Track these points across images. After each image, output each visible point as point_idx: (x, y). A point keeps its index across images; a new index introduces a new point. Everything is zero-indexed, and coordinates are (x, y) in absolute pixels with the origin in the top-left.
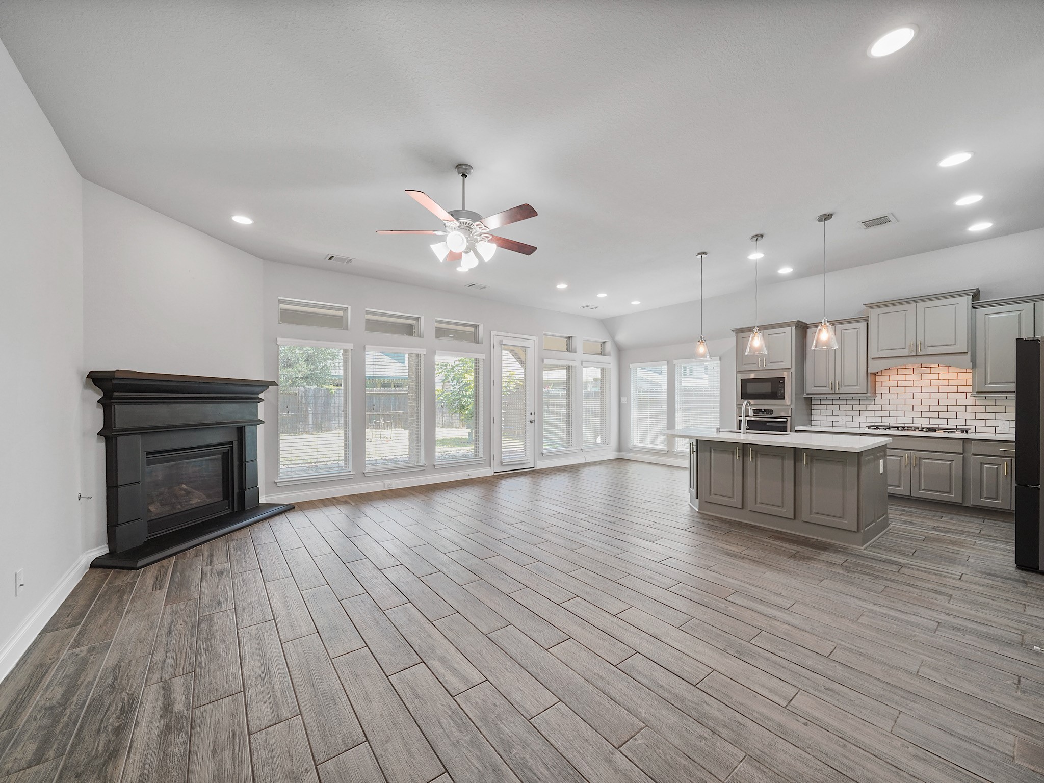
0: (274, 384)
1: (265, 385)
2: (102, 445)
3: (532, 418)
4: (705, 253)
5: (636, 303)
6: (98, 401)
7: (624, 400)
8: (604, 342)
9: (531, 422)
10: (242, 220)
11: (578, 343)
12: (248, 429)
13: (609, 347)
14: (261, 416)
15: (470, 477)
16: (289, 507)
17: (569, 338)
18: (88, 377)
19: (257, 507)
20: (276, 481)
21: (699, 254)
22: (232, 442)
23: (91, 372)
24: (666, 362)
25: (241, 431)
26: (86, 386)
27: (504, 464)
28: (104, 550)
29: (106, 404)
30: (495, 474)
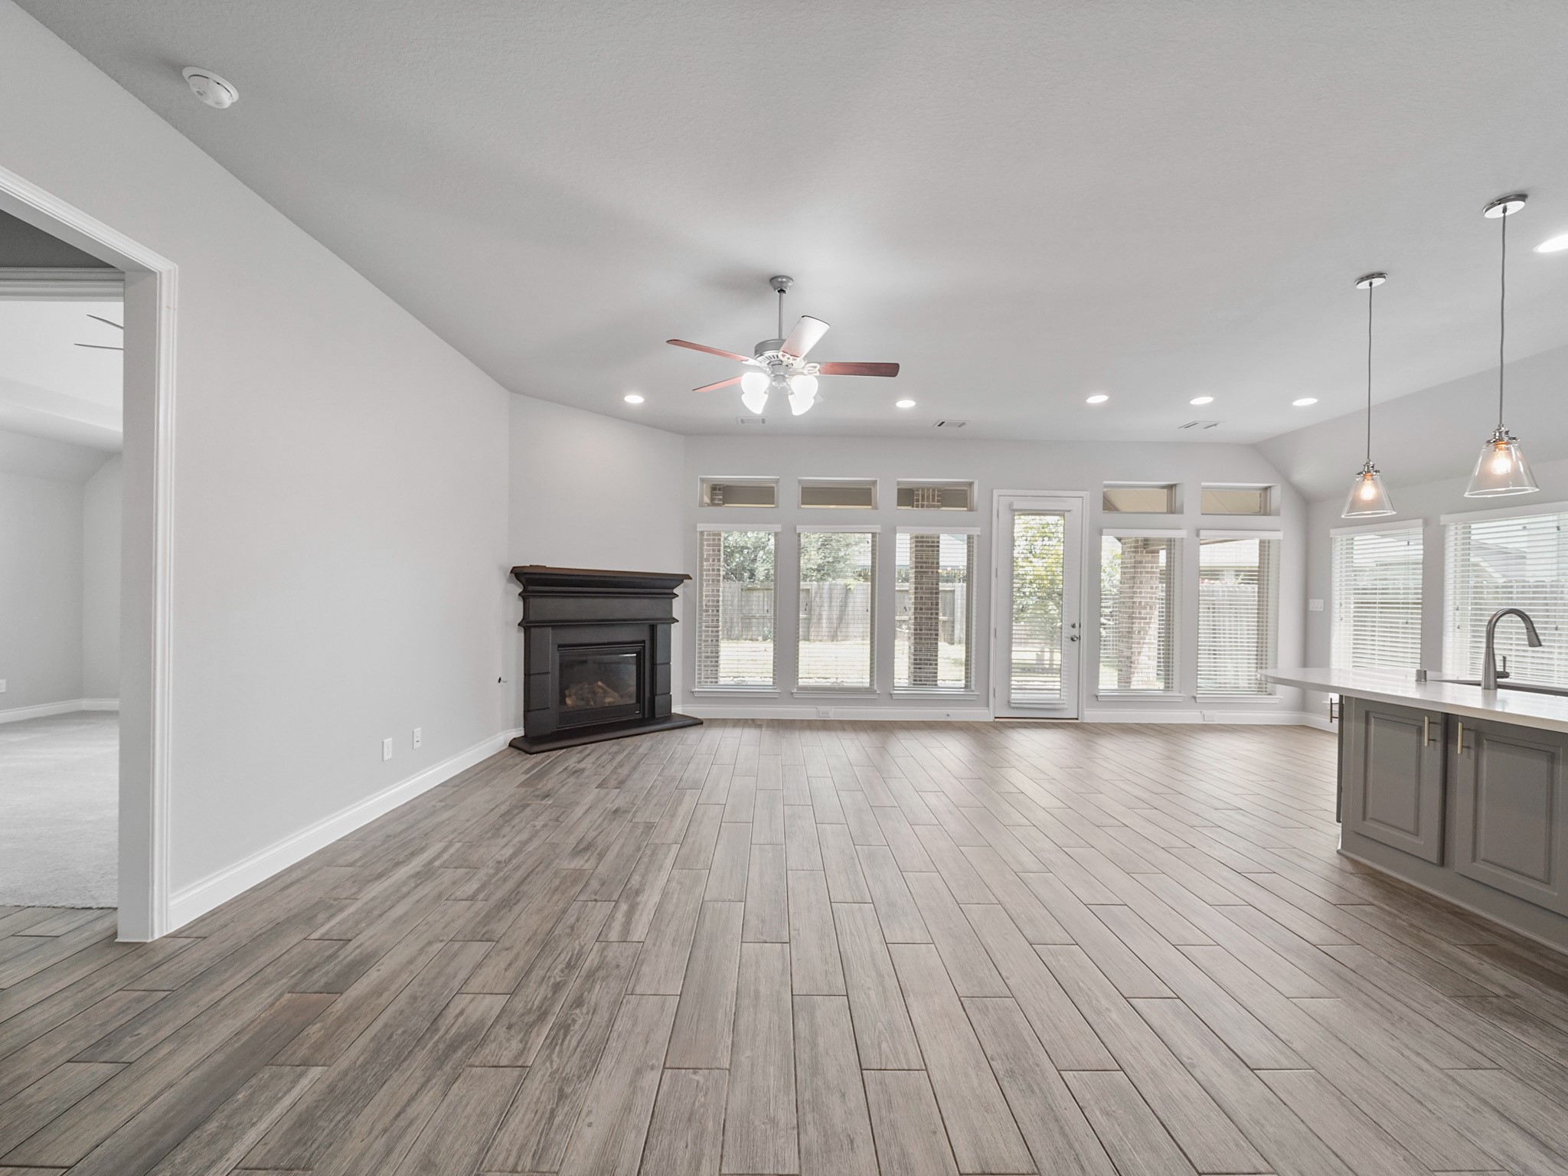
0: (688, 577)
1: (680, 579)
2: (522, 635)
3: (1075, 632)
4: (1381, 275)
5: (1305, 402)
6: (519, 594)
7: (1316, 605)
8: (1266, 489)
9: (1072, 639)
10: (634, 399)
11: (1188, 497)
12: (660, 628)
13: (1277, 496)
14: (675, 615)
15: (949, 719)
16: (698, 722)
17: (1171, 487)
18: (511, 572)
19: (669, 716)
20: (693, 690)
21: (1362, 279)
22: (644, 642)
23: (514, 568)
24: (1420, 521)
25: (653, 629)
26: (509, 581)
27: (1012, 705)
28: (519, 732)
29: (524, 596)
30: (997, 720)
